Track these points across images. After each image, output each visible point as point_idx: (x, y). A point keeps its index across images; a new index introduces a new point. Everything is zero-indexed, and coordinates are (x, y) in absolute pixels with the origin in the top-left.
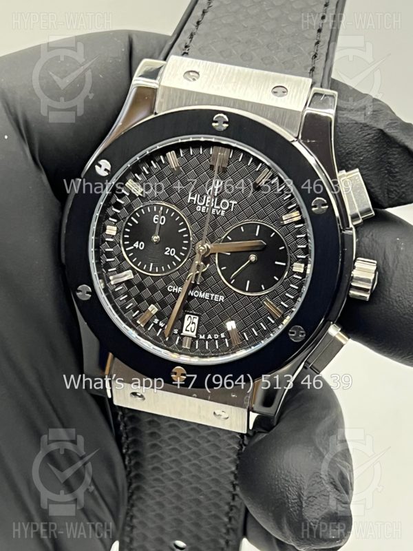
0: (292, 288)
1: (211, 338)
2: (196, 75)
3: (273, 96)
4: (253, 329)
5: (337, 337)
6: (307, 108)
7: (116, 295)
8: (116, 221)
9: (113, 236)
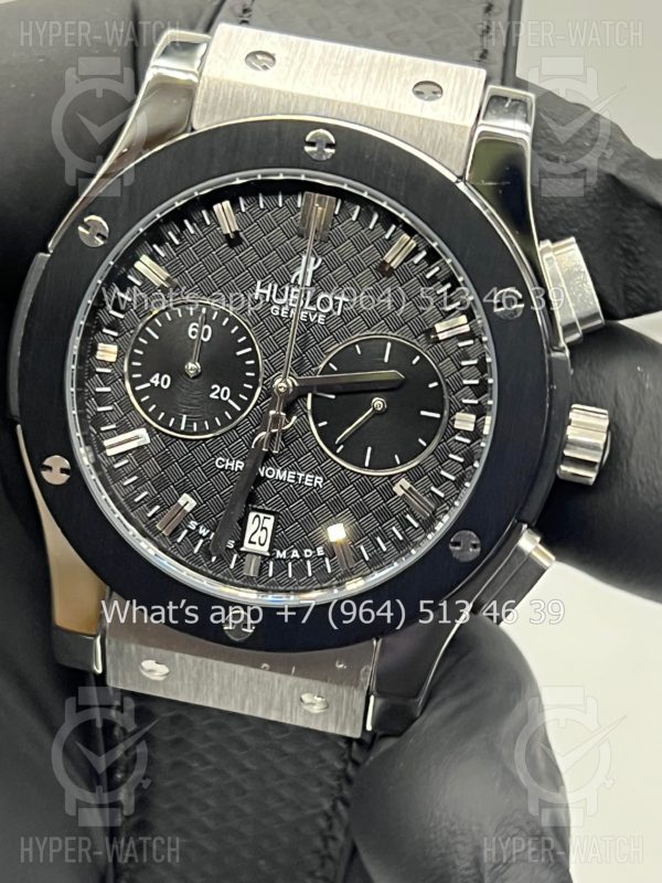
0: (453, 460)
1: (298, 556)
2: (270, 60)
3: (415, 99)
4: (379, 539)
5: (534, 553)
6: (481, 121)
7: (116, 475)
8: (116, 334)
9: (111, 363)
